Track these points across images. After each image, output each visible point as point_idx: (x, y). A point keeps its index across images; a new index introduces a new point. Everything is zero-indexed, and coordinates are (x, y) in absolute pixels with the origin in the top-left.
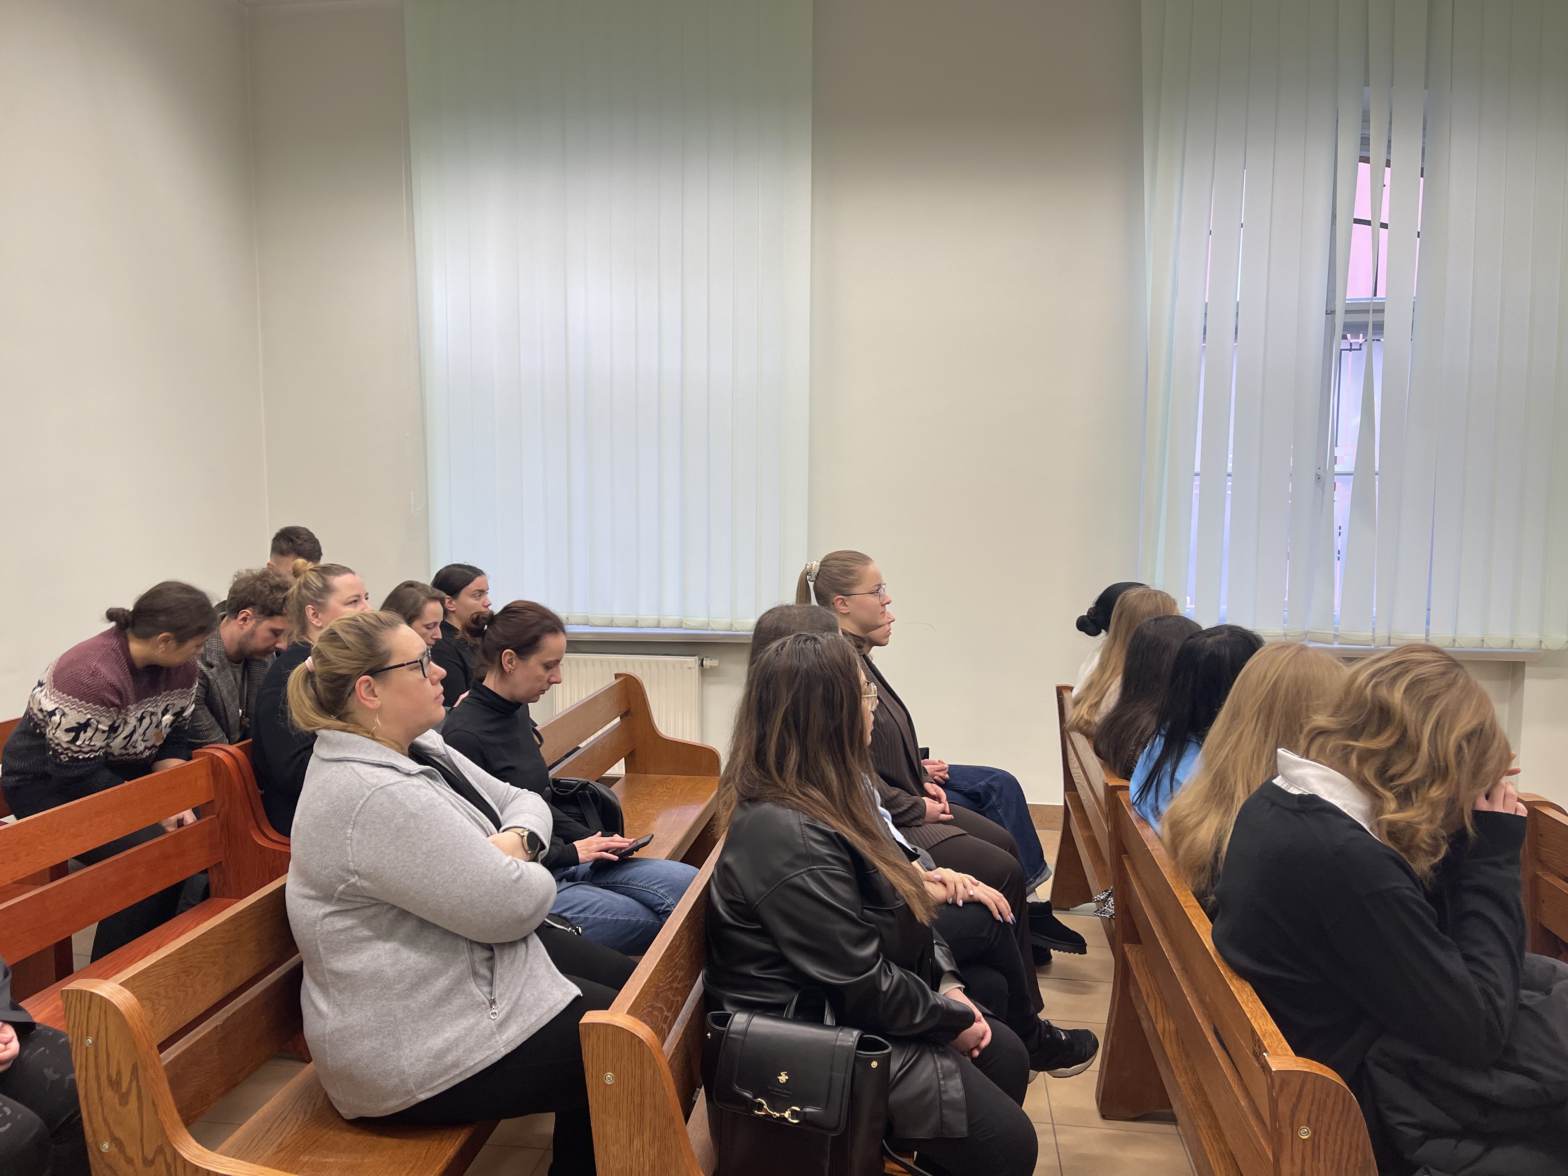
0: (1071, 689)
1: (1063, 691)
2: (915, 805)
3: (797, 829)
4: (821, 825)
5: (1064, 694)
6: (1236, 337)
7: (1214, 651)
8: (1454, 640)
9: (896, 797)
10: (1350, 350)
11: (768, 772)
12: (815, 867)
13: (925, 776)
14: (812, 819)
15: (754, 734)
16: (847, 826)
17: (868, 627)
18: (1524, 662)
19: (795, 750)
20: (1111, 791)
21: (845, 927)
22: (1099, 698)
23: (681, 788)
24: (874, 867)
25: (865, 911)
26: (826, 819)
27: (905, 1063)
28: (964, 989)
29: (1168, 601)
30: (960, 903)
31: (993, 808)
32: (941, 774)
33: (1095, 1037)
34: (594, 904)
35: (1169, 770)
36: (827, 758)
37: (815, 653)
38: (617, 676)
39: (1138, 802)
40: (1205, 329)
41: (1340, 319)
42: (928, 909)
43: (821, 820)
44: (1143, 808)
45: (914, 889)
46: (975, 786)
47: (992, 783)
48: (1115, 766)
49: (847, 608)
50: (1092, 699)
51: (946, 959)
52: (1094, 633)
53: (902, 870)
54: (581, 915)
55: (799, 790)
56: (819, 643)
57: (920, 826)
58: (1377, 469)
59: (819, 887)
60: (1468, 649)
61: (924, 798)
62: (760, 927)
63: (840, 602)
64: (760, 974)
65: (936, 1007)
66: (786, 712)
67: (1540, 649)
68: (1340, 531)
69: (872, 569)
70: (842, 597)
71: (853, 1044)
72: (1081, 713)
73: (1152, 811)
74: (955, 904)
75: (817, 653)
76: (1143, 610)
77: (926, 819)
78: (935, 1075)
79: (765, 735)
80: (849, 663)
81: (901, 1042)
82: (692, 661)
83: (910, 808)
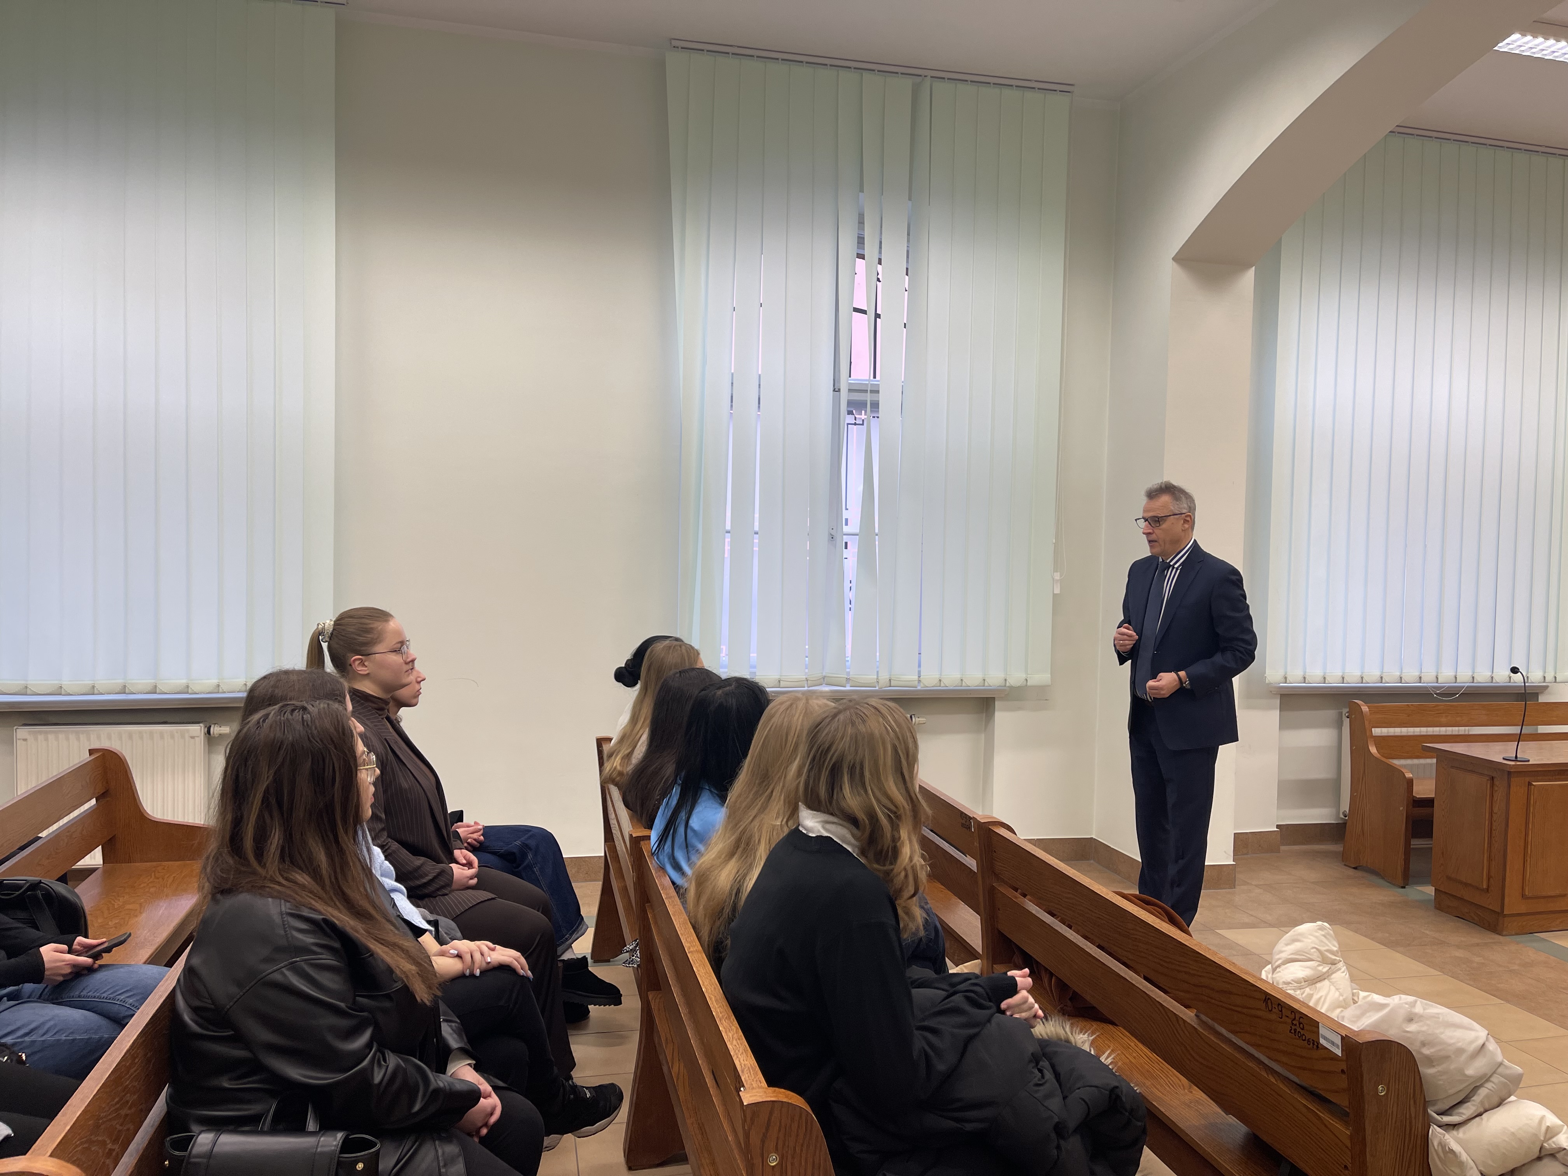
0: (610, 740)
1: (602, 742)
2: (442, 873)
3: (277, 919)
4: (306, 913)
5: (603, 746)
6: (759, 407)
7: (722, 702)
8: (940, 680)
9: (419, 867)
10: (855, 424)
11: (246, 859)
12: (298, 959)
13: (454, 841)
14: (297, 907)
15: (229, 817)
16: (338, 909)
17: (391, 688)
18: (994, 698)
19: (277, 830)
20: (636, 842)
21: (332, 1020)
22: (631, 749)
23: (173, 875)
24: (368, 950)
25: (357, 998)
26: (314, 905)
27: (401, 1157)
28: (474, 1065)
29: (693, 653)
30: (477, 972)
31: (530, 867)
32: (475, 836)
33: (620, 1089)
34: (43, 1024)
35: (684, 818)
36: (317, 838)
37: (303, 725)
38: (91, 752)
39: (657, 852)
40: (732, 397)
41: (844, 396)
42: (430, 987)
43: (307, 907)
44: (661, 857)
45: (414, 967)
46: (510, 846)
47: (529, 842)
48: (641, 816)
49: (366, 669)
50: (624, 751)
51: (455, 1036)
52: (630, 684)
53: (403, 950)
54: (27, 1039)
55: (282, 876)
56: (309, 713)
57: (447, 895)
58: (877, 531)
59: (303, 982)
60: (951, 688)
61: (453, 866)
62: (233, 1032)
63: (357, 662)
64: (237, 1084)
65: (437, 1091)
66: (267, 791)
67: (1005, 686)
68: (851, 585)
69: (393, 625)
70: (360, 657)
71: (336, 1148)
72: (615, 765)
73: (669, 859)
74: (472, 975)
75: (305, 724)
76: (670, 662)
77: (454, 886)
78: (435, 1164)
79: (242, 817)
80: (344, 734)
81: (396, 1134)
82: (197, 730)
83: (435, 878)
